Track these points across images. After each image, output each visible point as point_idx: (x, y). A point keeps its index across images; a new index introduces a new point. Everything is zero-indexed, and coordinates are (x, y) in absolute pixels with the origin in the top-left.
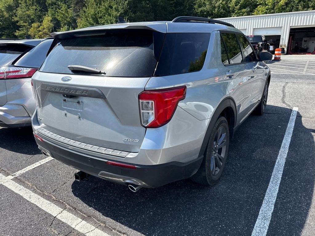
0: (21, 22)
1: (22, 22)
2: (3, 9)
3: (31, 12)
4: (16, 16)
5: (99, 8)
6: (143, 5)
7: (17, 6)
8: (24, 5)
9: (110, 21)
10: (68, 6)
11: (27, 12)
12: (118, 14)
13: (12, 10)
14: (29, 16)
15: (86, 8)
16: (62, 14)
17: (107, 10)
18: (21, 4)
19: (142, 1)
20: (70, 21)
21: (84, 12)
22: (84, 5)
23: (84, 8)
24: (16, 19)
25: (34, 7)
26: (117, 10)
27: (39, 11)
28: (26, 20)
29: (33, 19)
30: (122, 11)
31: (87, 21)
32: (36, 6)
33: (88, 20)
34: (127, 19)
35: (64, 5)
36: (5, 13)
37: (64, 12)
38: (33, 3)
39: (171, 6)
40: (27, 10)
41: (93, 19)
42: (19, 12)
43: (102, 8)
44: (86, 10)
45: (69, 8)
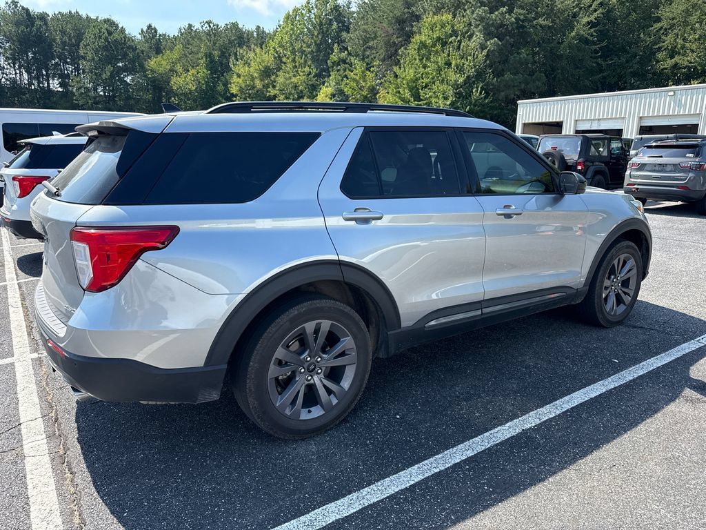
0: (280, 98)
1: (282, 97)
2: (255, 75)
3: (300, 79)
4: (274, 87)
5: (425, 67)
6: (521, 58)
7: (279, 69)
8: (290, 65)
9: (443, 94)
10: (367, 64)
11: (293, 80)
12: (461, 80)
13: (269, 76)
14: (296, 87)
15: (400, 68)
16: (354, 80)
17: (439, 69)
18: (285, 63)
19: (519, 49)
20: (368, 94)
21: (396, 76)
22: (398, 63)
23: (396, 69)
24: (273, 92)
25: (307, 69)
26: (460, 69)
27: (314, 77)
28: (290, 94)
29: (302, 91)
30: (472, 72)
31: (398, 94)
32: (310, 66)
33: (399, 92)
34: (479, 89)
35: (360, 63)
36: (257, 82)
37: (358, 78)
38: (305, 62)
39: (591, 57)
40: (295, 76)
41: (411, 89)
42: (281, 79)
43: (432, 67)
44: (398, 72)
45: (368, 69)
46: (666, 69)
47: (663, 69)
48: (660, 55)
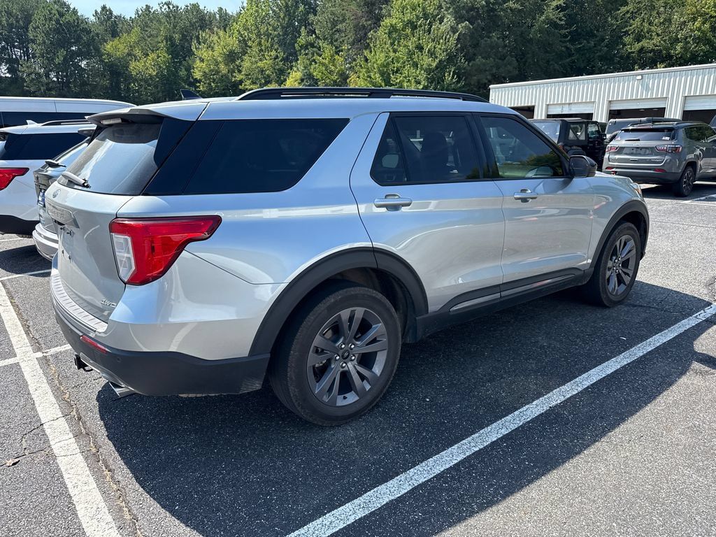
0: (246, 83)
1: (248, 82)
2: (220, 59)
3: (266, 63)
4: (240, 71)
5: (395, 51)
6: (492, 42)
7: (244, 53)
8: (256, 49)
9: (415, 78)
10: (336, 48)
11: (260, 64)
12: (434, 65)
13: (233, 61)
14: (262, 71)
15: (371, 52)
16: (323, 64)
17: (410, 54)
18: (250, 47)
19: (490, 32)
20: (338, 79)
21: (366, 60)
22: (367, 47)
23: (366, 53)
24: (239, 77)
25: (273, 53)
26: (432, 54)
27: (281, 61)
28: (257, 79)
29: (269, 76)
30: (443, 56)
31: (369, 79)
32: (276, 50)
33: (370, 77)
34: (452, 73)
35: (330, 46)
36: (222, 66)
37: (327, 62)
38: (272, 45)
39: (560, 41)
40: (261, 60)
41: (382, 74)
42: (246, 64)
43: (402, 53)
44: (369, 56)
45: (337, 53)
46: (633, 53)
47: (630, 53)
48: (627, 39)
